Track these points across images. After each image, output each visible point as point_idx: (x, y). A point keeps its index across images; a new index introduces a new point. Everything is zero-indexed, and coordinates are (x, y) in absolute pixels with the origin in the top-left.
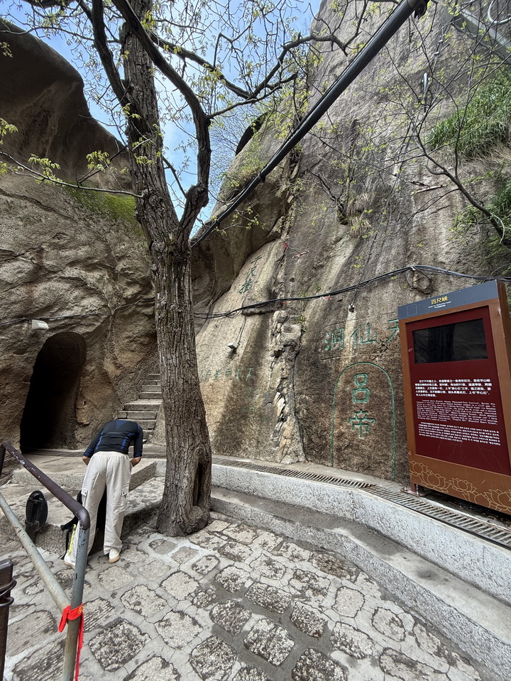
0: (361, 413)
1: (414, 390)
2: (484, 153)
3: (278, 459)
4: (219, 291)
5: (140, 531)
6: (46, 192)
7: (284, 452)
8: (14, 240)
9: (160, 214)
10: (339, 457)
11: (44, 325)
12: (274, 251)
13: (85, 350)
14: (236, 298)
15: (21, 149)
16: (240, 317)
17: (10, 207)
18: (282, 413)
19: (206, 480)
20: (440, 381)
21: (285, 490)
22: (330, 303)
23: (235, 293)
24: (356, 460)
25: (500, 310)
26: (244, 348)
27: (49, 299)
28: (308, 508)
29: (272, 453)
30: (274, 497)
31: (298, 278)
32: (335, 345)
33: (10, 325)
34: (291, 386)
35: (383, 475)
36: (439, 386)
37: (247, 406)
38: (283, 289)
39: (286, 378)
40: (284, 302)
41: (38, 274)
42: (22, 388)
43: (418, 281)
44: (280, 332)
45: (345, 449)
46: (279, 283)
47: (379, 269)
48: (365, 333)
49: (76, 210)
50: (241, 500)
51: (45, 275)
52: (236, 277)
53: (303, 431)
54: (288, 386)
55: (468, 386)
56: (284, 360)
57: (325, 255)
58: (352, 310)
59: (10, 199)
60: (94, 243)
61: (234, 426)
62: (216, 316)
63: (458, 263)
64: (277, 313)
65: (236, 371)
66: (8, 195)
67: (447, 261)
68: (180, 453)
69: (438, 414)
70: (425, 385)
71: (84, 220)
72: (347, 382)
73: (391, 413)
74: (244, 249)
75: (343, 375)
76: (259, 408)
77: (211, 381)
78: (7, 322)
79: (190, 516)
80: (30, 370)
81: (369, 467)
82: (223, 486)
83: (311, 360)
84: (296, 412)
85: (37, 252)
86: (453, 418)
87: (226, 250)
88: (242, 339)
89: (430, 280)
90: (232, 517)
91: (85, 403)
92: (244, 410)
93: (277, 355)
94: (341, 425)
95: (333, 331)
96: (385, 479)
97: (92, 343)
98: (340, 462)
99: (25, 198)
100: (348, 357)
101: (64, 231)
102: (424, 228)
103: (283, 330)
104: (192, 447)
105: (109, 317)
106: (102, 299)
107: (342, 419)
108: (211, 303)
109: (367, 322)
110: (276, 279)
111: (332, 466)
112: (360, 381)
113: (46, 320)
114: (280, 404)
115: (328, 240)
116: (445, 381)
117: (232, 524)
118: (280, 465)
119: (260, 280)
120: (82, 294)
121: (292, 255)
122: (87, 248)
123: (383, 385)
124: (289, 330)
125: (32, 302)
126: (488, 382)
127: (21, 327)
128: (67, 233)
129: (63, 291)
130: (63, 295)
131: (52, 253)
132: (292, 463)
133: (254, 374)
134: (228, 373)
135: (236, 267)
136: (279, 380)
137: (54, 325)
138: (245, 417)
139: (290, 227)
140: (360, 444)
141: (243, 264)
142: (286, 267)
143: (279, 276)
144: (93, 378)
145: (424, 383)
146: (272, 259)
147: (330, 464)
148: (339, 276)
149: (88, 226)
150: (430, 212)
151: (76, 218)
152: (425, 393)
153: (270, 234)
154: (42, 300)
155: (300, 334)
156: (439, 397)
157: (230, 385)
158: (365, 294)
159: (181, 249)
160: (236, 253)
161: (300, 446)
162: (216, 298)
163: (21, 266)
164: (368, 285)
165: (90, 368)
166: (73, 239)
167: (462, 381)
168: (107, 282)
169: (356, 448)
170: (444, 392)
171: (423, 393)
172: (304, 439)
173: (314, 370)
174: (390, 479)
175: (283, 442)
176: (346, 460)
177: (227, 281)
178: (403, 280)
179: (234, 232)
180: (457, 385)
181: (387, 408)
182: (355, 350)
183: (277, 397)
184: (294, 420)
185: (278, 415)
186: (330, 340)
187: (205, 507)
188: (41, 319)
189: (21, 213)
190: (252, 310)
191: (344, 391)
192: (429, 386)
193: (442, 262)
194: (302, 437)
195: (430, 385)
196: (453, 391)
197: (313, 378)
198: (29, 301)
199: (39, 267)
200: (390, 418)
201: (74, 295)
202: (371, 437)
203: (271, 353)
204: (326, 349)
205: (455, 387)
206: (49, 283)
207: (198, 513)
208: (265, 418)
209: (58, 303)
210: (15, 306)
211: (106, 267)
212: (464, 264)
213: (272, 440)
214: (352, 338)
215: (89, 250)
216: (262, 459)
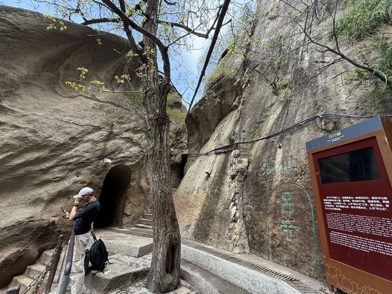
0: (288, 221)
1: (323, 205)
2: (370, 33)
3: (230, 249)
4: (203, 141)
5: (137, 284)
6: (118, 99)
7: (235, 244)
8: (101, 121)
9: (152, 100)
10: (273, 253)
11: (109, 161)
12: (234, 116)
13: (130, 174)
14: (212, 144)
15: (111, 82)
16: (213, 155)
17: (101, 107)
18: (234, 216)
19: (176, 257)
20: (343, 198)
21: (230, 272)
22: (267, 144)
23: (212, 142)
24: (286, 257)
25: (386, 139)
26: (214, 174)
27: (114, 148)
28: (245, 290)
29: (226, 244)
30: (222, 277)
31: (247, 130)
32: (269, 171)
33: (95, 161)
34: (241, 198)
35: (307, 273)
36: (342, 202)
37: (213, 210)
38: (238, 137)
39: (238, 193)
40: (239, 145)
41: (110, 136)
42: (97, 193)
43: (326, 124)
44: (235, 164)
45: (277, 247)
46: (236, 134)
47: (298, 119)
48: (289, 162)
49: (132, 105)
50: (201, 275)
51: (113, 137)
52: (213, 132)
53: (248, 231)
54: (239, 198)
55: (367, 203)
56: (236, 181)
57: (264, 114)
58: (280, 147)
59: (102, 104)
60: (138, 120)
61: (205, 223)
62: (201, 155)
63: (357, 109)
64: (233, 152)
65: (209, 188)
66: (102, 102)
67: (347, 109)
68: (158, 236)
69: (345, 225)
70: (331, 200)
71: (135, 109)
72: (278, 197)
73: (311, 222)
74: (217, 117)
75: (274, 192)
76: (220, 212)
77: (195, 193)
78: (93, 159)
79: (163, 280)
80: (102, 184)
81: (296, 264)
82: (193, 263)
83: (254, 181)
84: (244, 217)
85: (111, 126)
86: (358, 230)
87: (206, 118)
88: (214, 168)
89: (335, 123)
90: (194, 286)
91: (129, 203)
92: (211, 213)
93: (233, 177)
94: (274, 228)
95: (268, 162)
96: (310, 276)
97: (134, 170)
98: (274, 257)
99: (108, 102)
100: (277, 179)
101: (124, 116)
102: (327, 89)
103: (236, 162)
104: (165, 233)
105: (144, 157)
106: (141, 147)
107: (275, 224)
108: (199, 148)
109: (290, 155)
110: (234, 132)
111: (268, 259)
112: (287, 196)
113: (111, 159)
114: (233, 210)
115: (266, 106)
116: (347, 198)
117: (192, 291)
118: (231, 253)
119: (225, 133)
120: (130, 145)
121: (244, 117)
122: (135, 123)
123: (304, 200)
124: (240, 162)
125: (105, 150)
126: (385, 200)
127: (99, 162)
128: (126, 116)
129: (121, 144)
130: (121, 146)
131: (118, 126)
132: (240, 253)
133: (219, 190)
134: (205, 189)
135: (212, 127)
136: (233, 194)
137: (115, 161)
138: (212, 217)
139: (244, 101)
140: (288, 245)
141: (217, 125)
142: (241, 124)
143: (236, 130)
144: (134, 189)
145: (330, 199)
146: (233, 120)
147: (267, 258)
148: (272, 127)
149: (136, 112)
150: (331, 78)
151: (131, 109)
152: (332, 207)
153: (232, 106)
154: (110, 149)
155: (247, 164)
156: (344, 211)
157: (205, 196)
158: (288, 136)
159: (162, 117)
160: (212, 119)
161: (246, 242)
162: (202, 145)
163: (103, 133)
164: (290, 130)
165: (133, 184)
166: (128, 119)
167: (362, 198)
168: (144, 139)
169: (286, 247)
170: (347, 207)
171: (330, 207)
172: (249, 236)
173: (256, 188)
174: (313, 277)
175: (234, 237)
176: (278, 256)
177: (207, 135)
178: (314, 125)
179: (210, 108)
180: (358, 201)
181: (308, 218)
182: (283, 175)
183: (231, 205)
184: (242, 222)
185: (232, 217)
186: (266, 168)
187: (175, 275)
188: (109, 158)
189: (106, 109)
190: (220, 150)
191: (276, 204)
192: (335, 202)
193: (343, 110)
194: (248, 235)
195: (335, 200)
196: (355, 206)
197: (255, 194)
198: (105, 149)
199: (111, 133)
200: (310, 226)
201: (126, 146)
202: (297, 240)
203: (229, 176)
204: (264, 174)
205: (356, 203)
206: (115, 140)
207: (169, 279)
208: (223, 219)
209: (119, 150)
210: (98, 152)
211: (144, 132)
212: (362, 109)
213: (227, 234)
214: (280, 166)
215: (136, 123)
216: (221, 248)
